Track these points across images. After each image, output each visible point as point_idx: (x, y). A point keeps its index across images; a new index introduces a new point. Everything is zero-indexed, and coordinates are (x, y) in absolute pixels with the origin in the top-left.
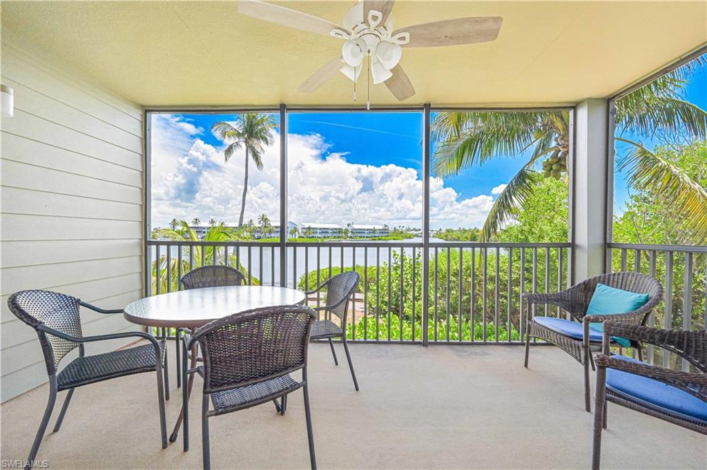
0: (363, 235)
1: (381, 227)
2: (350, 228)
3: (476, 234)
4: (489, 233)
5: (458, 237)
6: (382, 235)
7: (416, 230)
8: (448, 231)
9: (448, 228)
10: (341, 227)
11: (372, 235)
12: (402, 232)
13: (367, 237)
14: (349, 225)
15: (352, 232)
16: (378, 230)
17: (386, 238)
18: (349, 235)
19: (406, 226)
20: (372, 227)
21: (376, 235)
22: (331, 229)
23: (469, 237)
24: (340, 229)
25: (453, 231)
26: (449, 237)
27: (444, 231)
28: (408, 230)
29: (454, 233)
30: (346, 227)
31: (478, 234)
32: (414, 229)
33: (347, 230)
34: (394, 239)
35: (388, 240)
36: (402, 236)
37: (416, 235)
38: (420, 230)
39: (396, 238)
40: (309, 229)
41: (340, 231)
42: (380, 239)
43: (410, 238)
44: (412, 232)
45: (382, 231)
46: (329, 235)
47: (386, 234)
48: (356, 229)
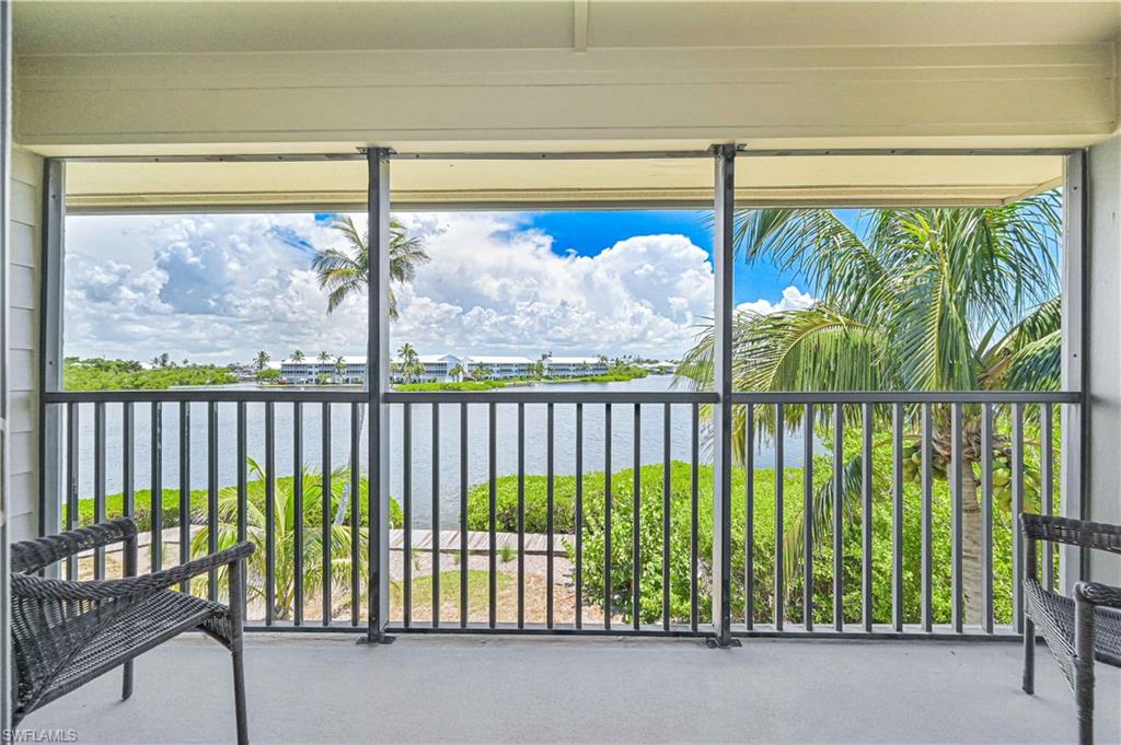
0: (566, 373)
1: (595, 361)
2: (545, 363)
6: (596, 372)
7: (651, 362)
10: (531, 362)
11: (583, 373)
13: (574, 377)
14: (544, 358)
15: (549, 369)
16: (591, 365)
17: (603, 378)
18: (545, 373)
19: (635, 355)
20: (580, 361)
21: (588, 373)
22: (516, 365)
24: (530, 364)
28: (638, 362)
30: (539, 362)
32: (648, 361)
33: (541, 365)
34: (616, 380)
35: (607, 381)
36: (629, 375)
37: (651, 371)
38: (657, 362)
39: (620, 377)
40: (481, 365)
41: (530, 368)
42: (593, 381)
43: (641, 376)
44: (644, 365)
45: (597, 367)
46: (512, 375)
47: (604, 372)
48: (556, 365)
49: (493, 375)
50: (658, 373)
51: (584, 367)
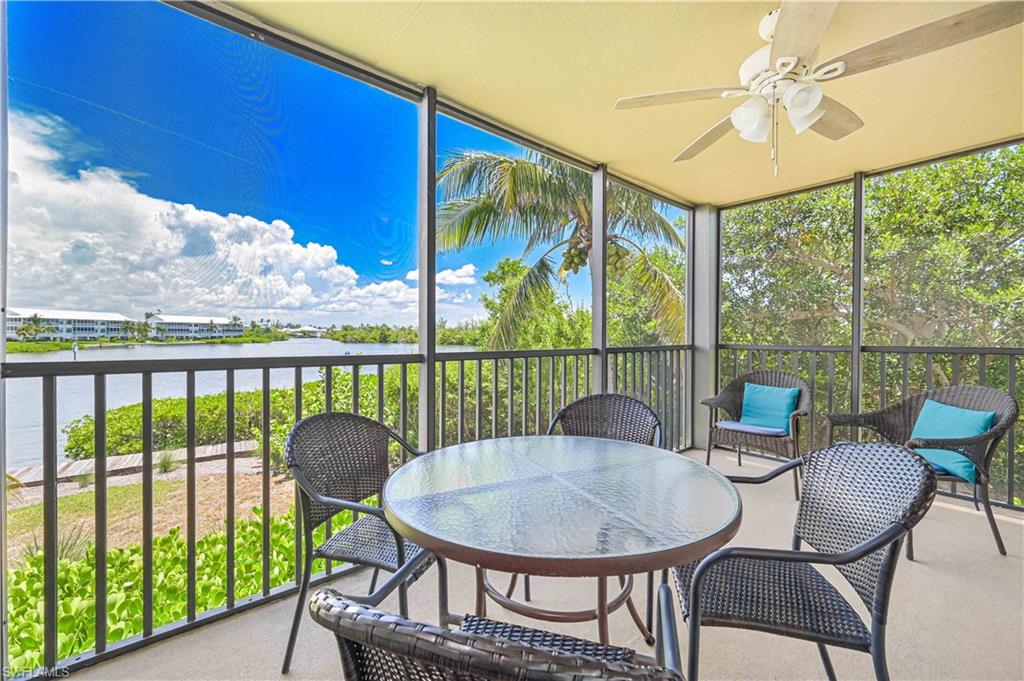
0: (184, 335)
1: (225, 321)
2: (152, 322)
3: (387, 333)
4: (508, 332)
5: (363, 338)
6: (227, 334)
7: (292, 327)
8: (345, 328)
9: (345, 324)
10: (128, 319)
11: (209, 335)
12: (268, 330)
13: (195, 339)
14: (148, 316)
15: (158, 329)
16: (220, 325)
17: (236, 340)
18: (152, 334)
19: (274, 320)
20: (206, 320)
21: (217, 335)
22: (103, 323)
23: (377, 338)
24: (128, 322)
25: (352, 329)
26: (349, 337)
27: (338, 328)
28: (277, 326)
29: (357, 332)
30: (143, 320)
31: (389, 333)
32: (290, 326)
33: (146, 324)
34: (254, 342)
35: (242, 343)
36: (269, 337)
37: (293, 335)
38: (299, 326)
39: (258, 339)
40: (35, 320)
41: (127, 326)
42: (223, 343)
43: (282, 339)
44: (285, 329)
45: (227, 328)
46: (95, 335)
47: (237, 334)
48: (169, 324)
49: (58, 335)
50: (301, 337)
51: (211, 327)
